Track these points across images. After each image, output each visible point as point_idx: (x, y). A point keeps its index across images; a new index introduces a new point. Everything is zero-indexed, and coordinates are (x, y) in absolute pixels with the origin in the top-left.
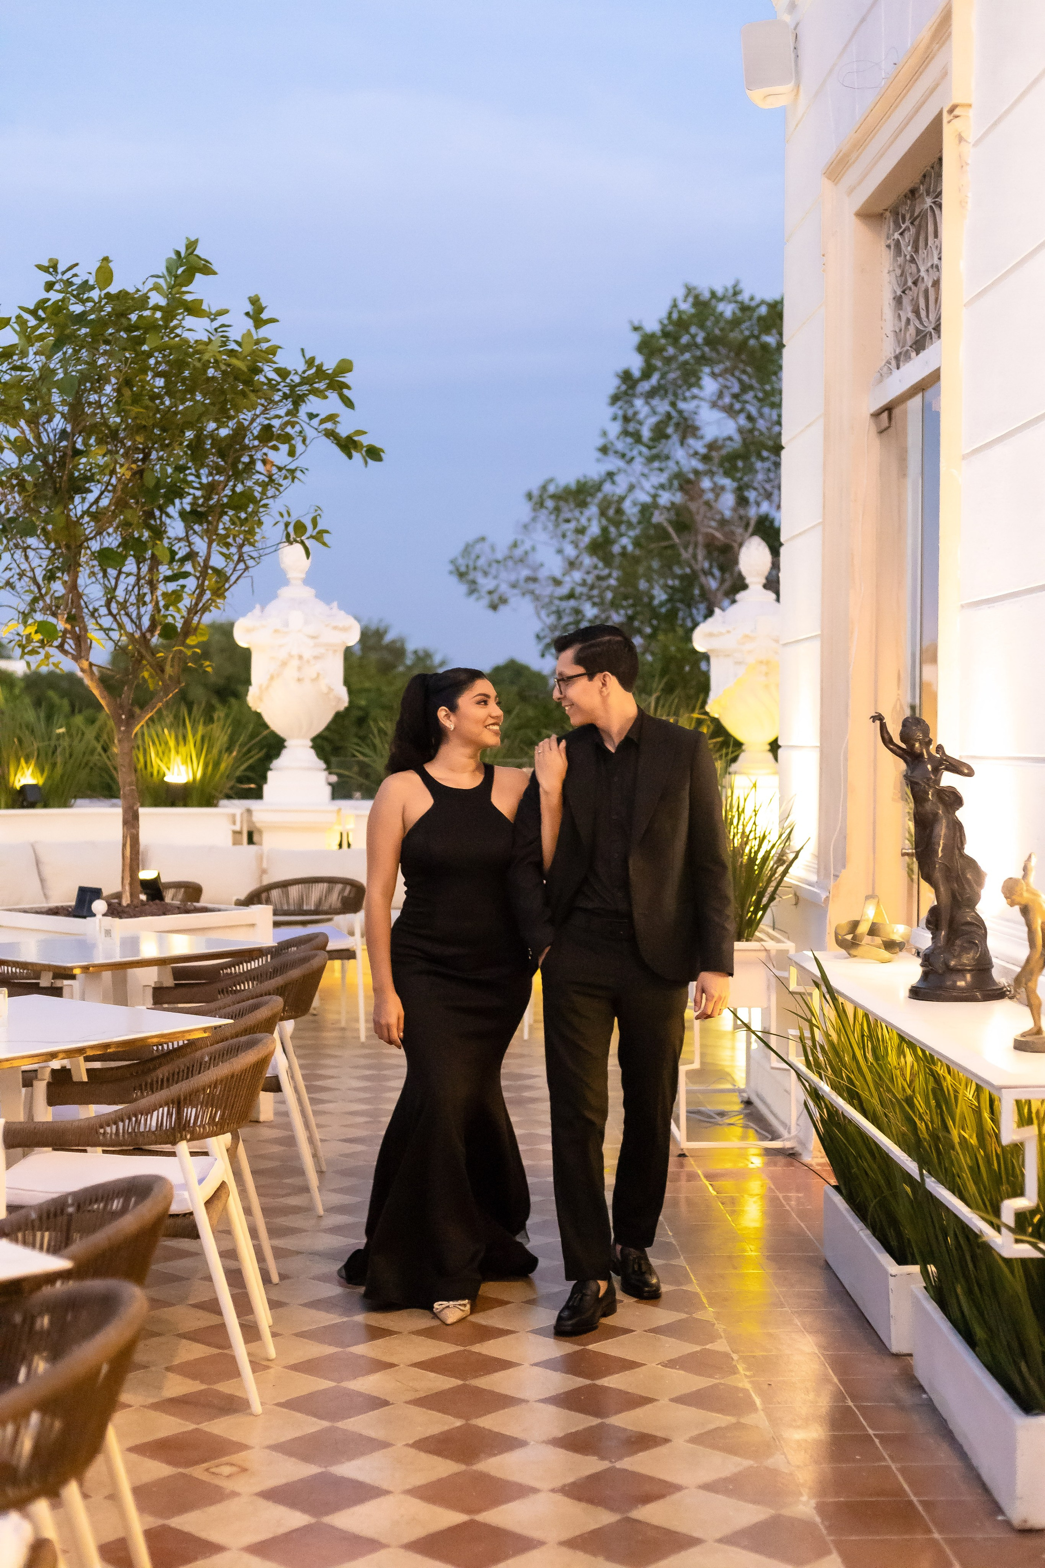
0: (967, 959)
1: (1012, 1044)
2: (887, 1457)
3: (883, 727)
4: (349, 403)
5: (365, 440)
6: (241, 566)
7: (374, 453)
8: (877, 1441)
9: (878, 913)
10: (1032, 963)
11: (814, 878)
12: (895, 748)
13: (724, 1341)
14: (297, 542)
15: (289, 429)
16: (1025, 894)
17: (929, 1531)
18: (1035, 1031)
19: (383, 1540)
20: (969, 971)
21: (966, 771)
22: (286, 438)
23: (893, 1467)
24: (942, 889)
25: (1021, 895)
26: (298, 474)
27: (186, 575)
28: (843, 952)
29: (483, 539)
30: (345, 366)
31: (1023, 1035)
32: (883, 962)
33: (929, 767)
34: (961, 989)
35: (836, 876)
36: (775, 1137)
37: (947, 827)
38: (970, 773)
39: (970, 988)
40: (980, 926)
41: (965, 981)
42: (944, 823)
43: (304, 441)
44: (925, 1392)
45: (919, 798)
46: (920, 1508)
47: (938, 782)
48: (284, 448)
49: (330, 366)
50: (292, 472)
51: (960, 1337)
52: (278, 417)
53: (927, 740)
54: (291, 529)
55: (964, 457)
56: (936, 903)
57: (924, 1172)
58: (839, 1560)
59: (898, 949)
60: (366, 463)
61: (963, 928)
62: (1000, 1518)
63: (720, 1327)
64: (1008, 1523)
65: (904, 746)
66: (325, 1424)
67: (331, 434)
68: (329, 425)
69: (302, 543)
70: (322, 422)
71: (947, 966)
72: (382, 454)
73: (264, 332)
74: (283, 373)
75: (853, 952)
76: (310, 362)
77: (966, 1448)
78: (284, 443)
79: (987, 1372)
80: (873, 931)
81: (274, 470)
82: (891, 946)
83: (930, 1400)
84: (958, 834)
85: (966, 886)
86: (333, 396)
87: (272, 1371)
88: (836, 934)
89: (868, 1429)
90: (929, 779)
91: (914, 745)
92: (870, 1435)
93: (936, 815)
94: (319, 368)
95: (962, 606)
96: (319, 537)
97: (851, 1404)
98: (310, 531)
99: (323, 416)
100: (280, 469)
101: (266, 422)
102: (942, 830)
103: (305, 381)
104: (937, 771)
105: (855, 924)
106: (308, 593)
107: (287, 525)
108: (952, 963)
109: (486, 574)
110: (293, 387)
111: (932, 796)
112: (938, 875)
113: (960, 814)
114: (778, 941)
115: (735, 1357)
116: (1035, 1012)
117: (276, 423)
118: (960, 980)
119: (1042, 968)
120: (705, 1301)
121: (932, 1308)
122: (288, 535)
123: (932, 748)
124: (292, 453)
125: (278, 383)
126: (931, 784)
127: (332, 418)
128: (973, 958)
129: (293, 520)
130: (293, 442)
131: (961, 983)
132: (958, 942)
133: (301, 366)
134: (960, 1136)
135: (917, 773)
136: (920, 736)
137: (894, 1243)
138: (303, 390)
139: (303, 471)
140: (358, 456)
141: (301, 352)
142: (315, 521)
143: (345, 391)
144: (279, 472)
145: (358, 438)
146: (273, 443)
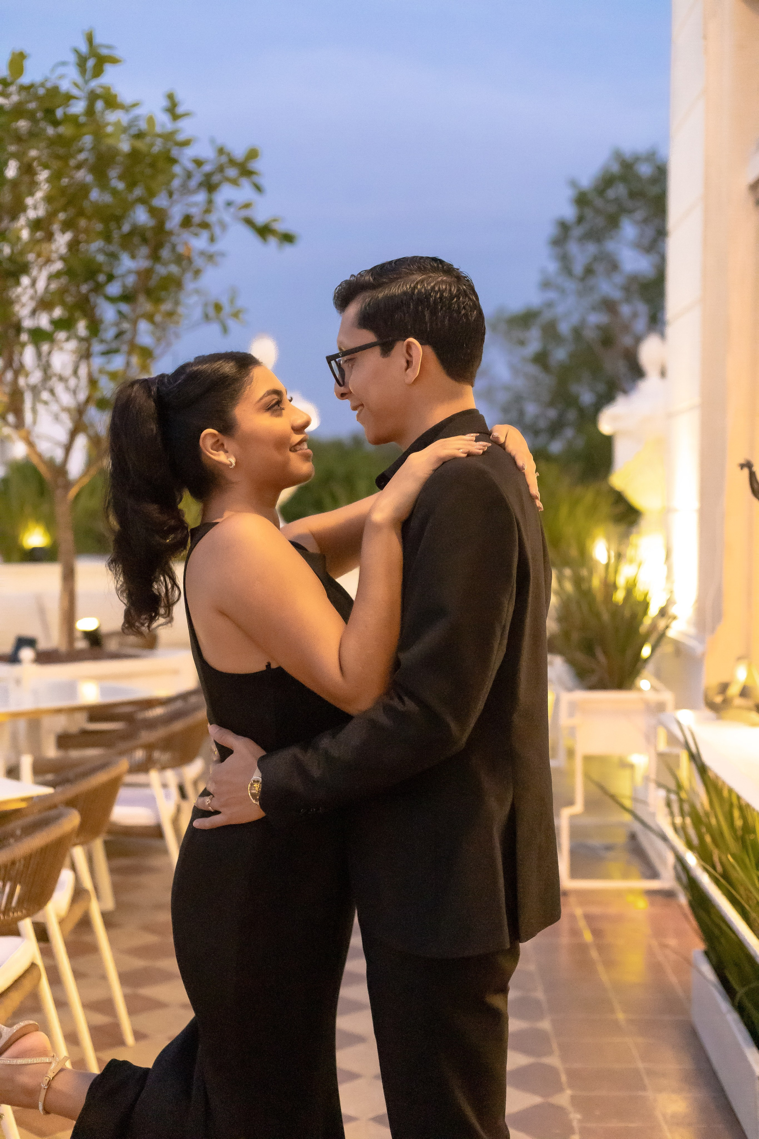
3: (752, 476)
4: (258, 188)
5: (280, 227)
6: (164, 342)
7: (288, 238)
9: (750, 674)
11: (693, 631)
14: (215, 320)
15: (208, 217)
22: (205, 225)
26: (218, 258)
27: (116, 351)
28: (712, 715)
30: (253, 154)
35: (713, 629)
36: (655, 876)
43: (223, 228)
48: (205, 235)
49: (239, 152)
50: (211, 256)
52: (196, 204)
54: (210, 309)
60: (281, 247)
67: (249, 222)
69: (222, 321)
70: (240, 209)
72: (295, 239)
73: (182, 124)
74: (199, 163)
75: (724, 715)
76: (221, 151)
78: (205, 230)
80: (744, 693)
81: (194, 254)
86: (245, 182)
94: (229, 155)
96: (236, 315)
98: (227, 308)
99: (240, 203)
100: (202, 253)
101: (187, 210)
103: (221, 169)
105: (724, 687)
107: (206, 305)
110: (208, 176)
117: (195, 211)
122: (207, 315)
124: (212, 239)
125: (193, 171)
127: (247, 206)
129: (210, 300)
130: (212, 229)
133: (211, 155)
138: (216, 178)
139: (222, 254)
140: (273, 241)
141: (212, 141)
142: (232, 301)
143: (255, 178)
144: (199, 257)
145: (274, 225)
146: (194, 230)
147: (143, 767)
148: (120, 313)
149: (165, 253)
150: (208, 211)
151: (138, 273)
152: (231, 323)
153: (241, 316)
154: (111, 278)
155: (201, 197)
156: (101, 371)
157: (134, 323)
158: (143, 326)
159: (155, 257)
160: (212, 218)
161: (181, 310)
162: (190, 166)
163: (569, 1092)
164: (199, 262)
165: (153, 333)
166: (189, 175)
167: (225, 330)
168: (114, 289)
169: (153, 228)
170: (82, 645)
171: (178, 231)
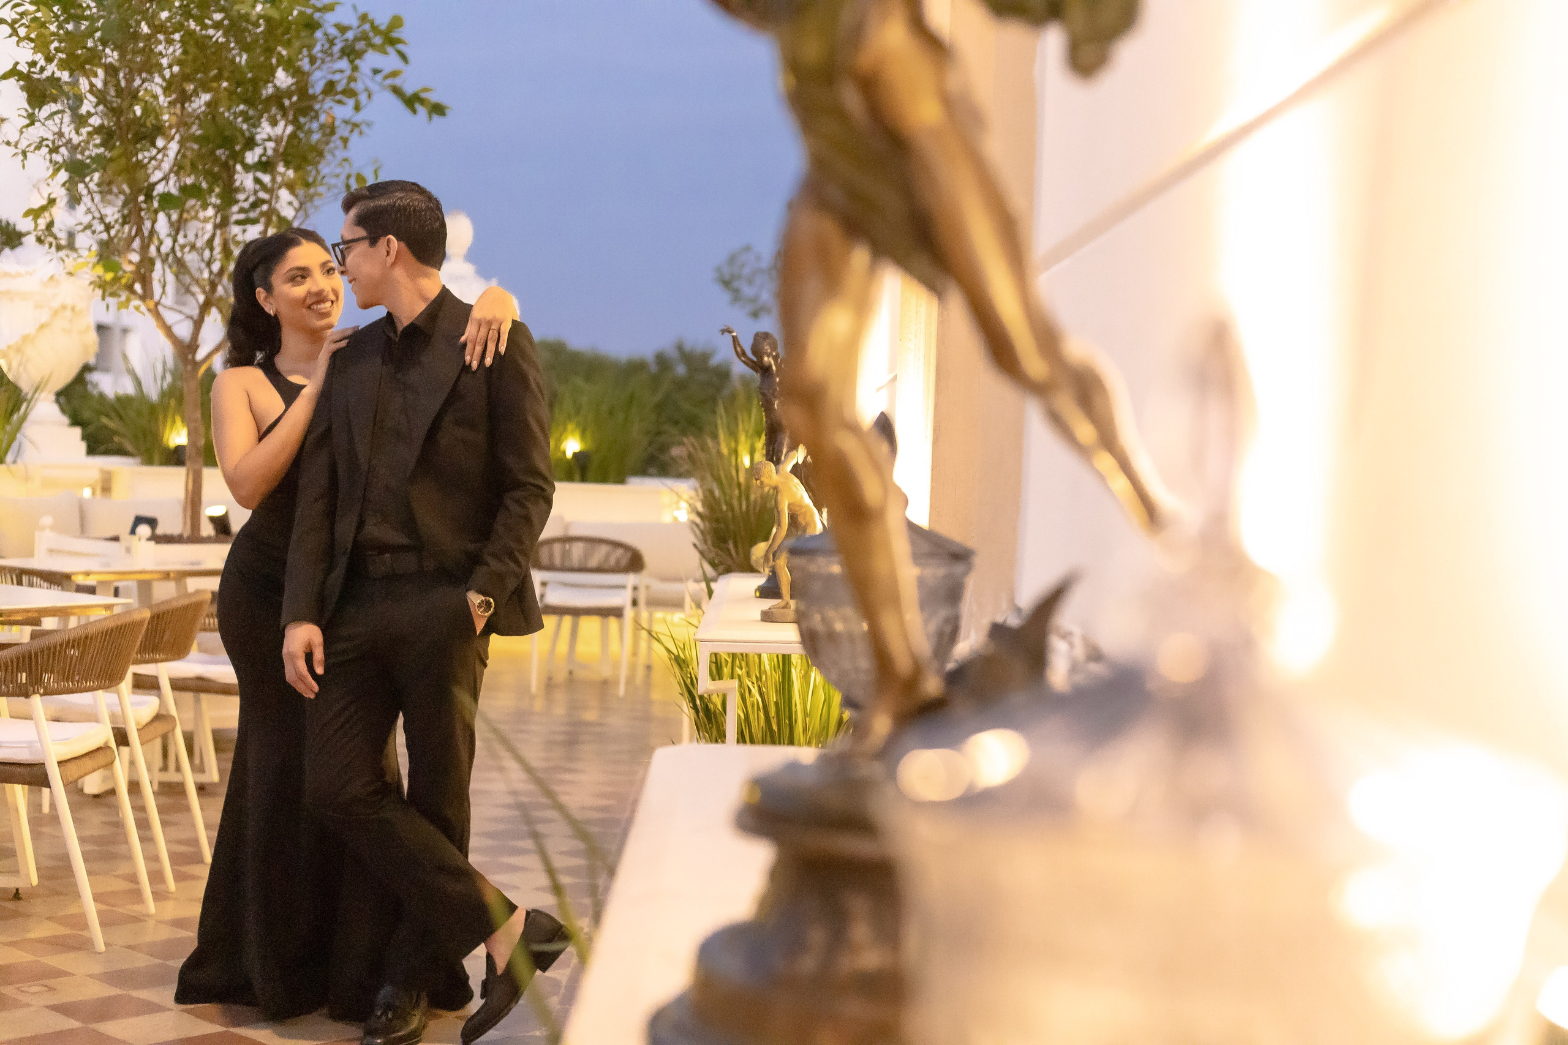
3: (735, 340)
4: (403, 57)
5: (433, 97)
7: (438, 110)
12: (747, 361)
15: (352, 85)
16: (775, 477)
18: (783, 604)
22: (350, 93)
26: (364, 128)
27: (252, 221)
29: (747, 249)
30: (396, 22)
31: (770, 608)
33: (777, 379)
43: (369, 96)
45: (766, 407)
48: (351, 102)
49: (383, 21)
50: (356, 125)
52: (339, 71)
53: (775, 353)
60: (430, 118)
67: (397, 91)
68: (389, 81)
70: (386, 77)
72: (447, 111)
74: (343, 29)
76: (364, 18)
78: (349, 98)
81: (338, 123)
86: (390, 50)
90: (777, 390)
94: (372, 23)
99: (387, 71)
100: (346, 122)
101: (330, 77)
103: (364, 37)
107: (348, 177)
109: (750, 282)
110: (352, 43)
111: (779, 406)
116: (783, 588)
117: (338, 78)
124: (357, 108)
125: (336, 38)
126: (776, 394)
127: (394, 74)
129: (354, 172)
130: (357, 97)
133: (354, 22)
135: (767, 384)
136: (769, 349)
138: (361, 45)
139: (369, 125)
140: (422, 111)
141: (354, 7)
142: (375, 173)
143: (400, 47)
144: (343, 126)
145: (424, 95)
146: (338, 97)
148: (258, 181)
149: (306, 121)
150: (352, 79)
151: (279, 140)
154: (250, 144)
155: (344, 64)
157: (274, 193)
158: (284, 194)
159: (296, 124)
160: (358, 86)
161: (320, 179)
162: (333, 31)
164: (344, 130)
166: (332, 42)
168: (251, 157)
169: (294, 92)
170: (207, 530)
171: (320, 97)
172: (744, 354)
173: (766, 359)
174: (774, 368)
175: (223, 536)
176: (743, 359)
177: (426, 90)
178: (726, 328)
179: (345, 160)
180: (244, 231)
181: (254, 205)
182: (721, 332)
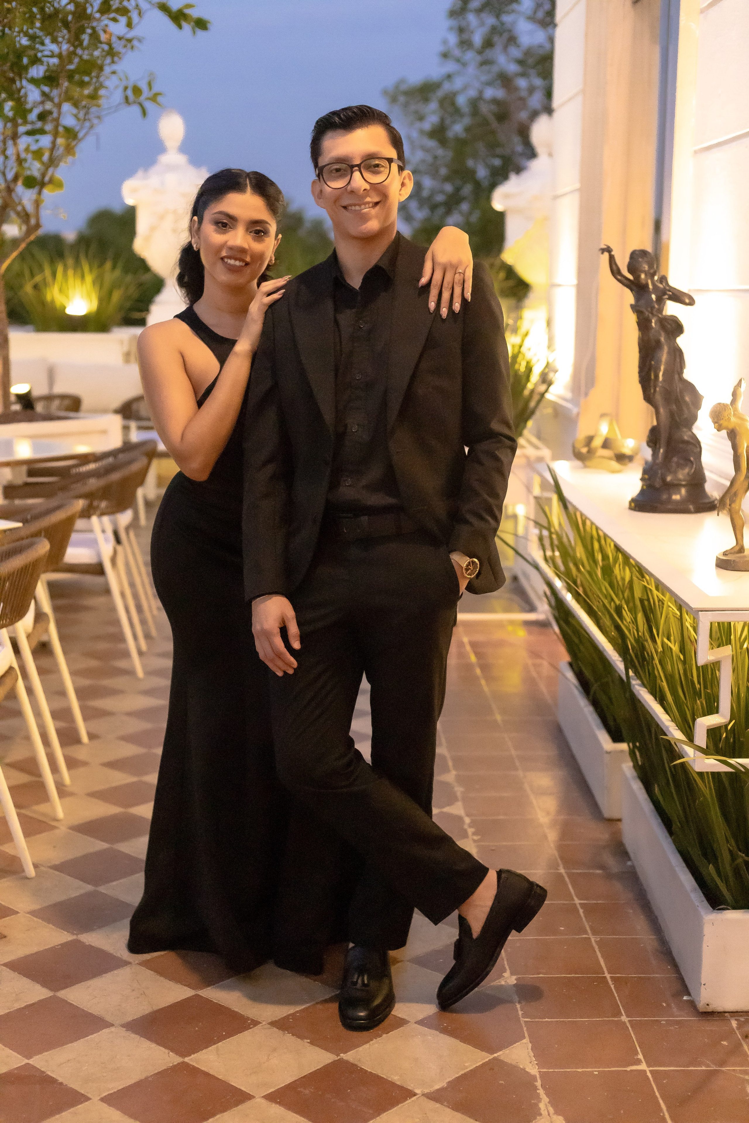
0: (683, 474)
1: (714, 562)
2: (588, 928)
3: (612, 259)
5: (194, 13)
6: (87, 124)
7: (201, 24)
8: (581, 911)
9: (611, 429)
10: (737, 486)
11: (569, 395)
12: (623, 279)
13: (459, 804)
14: (135, 102)
15: (125, 4)
16: (733, 419)
17: (619, 1014)
18: (738, 548)
19: (109, 1018)
20: (684, 486)
21: (687, 301)
22: (123, 11)
23: (593, 940)
24: (662, 410)
25: (729, 419)
26: (135, 43)
27: (42, 132)
28: (578, 463)
31: (725, 554)
32: (614, 472)
33: (653, 296)
34: (677, 502)
35: (586, 394)
36: (532, 608)
37: (669, 353)
38: (692, 302)
39: (683, 501)
40: (696, 444)
41: (679, 493)
42: (666, 349)
43: (140, 14)
44: (629, 859)
45: (643, 324)
46: (612, 986)
47: (661, 310)
48: (123, 20)
50: (129, 41)
51: (660, 820)
53: (652, 271)
54: (129, 92)
55: (702, 11)
56: (655, 423)
57: (631, 673)
58: (530, 1045)
59: (627, 460)
60: (194, 32)
61: (681, 445)
62: (685, 998)
63: (459, 790)
64: (692, 1004)
65: (631, 277)
66: (89, 888)
67: (164, 8)
69: (141, 105)
71: (664, 480)
72: (208, 25)
75: (588, 463)
77: (660, 921)
78: (123, 15)
79: (681, 860)
80: (606, 444)
81: (114, 39)
82: (622, 458)
83: (633, 867)
84: (678, 360)
85: (685, 408)
87: (57, 831)
88: (574, 447)
89: (575, 898)
90: (653, 308)
91: (639, 276)
92: (575, 904)
93: (658, 343)
95: (696, 152)
96: (154, 98)
97: (562, 871)
98: (146, 93)
100: (120, 38)
102: (664, 356)
104: (660, 301)
105: (590, 440)
106: (181, 159)
107: (126, 88)
108: (669, 479)
111: (655, 324)
112: (658, 398)
113: (681, 341)
114: (537, 448)
115: (467, 820)
116: (738, 532)
118: (676, 494)
119: (746, 491)
120: (450, 763)
121: (637, 787)
122: (127, 98)
123: (656, 278)
124: (130, 25)
126: (655, 313)
128: (688, 474)
129: (130, 84)
130: (129, 14)
131: (676, 497)
132: (675, 459)
134: (663, 644)
135: (642, 302)
136: (646, 267)
137: (611, 723)
139: (140, 40)
140: (187, 27)
142: (150, 85)
144: (118, 42)
145: (187, 11)
146: (112, 15)
147: (86, 514)
148: (44, 94)
149: (86, 38)
151: (60, 56)
152: (149, 106)
153: (160, 99)
154: (35, 61)
156: (27, 150)
157: (59, 106)
158: (66, 107)
159: (76, 41)
160: (130, 5)
161: (102, 92)
163: (454, 773)
164: (118, 46)
165: (76, 116)
167: (144, 113)
168: (37, 72)
169: (73, 13)
170: (16, 407)
171: (98, 15)
172: (619, 272)
173: (643, 276)
174: (651, 287)
175: (29, 412)
176: (619, 277)
177: (189, 6)
178: (605, 247)
179: (114, 73)
180: (37, 141)
181: (42, 117)
182: (601, 252)
